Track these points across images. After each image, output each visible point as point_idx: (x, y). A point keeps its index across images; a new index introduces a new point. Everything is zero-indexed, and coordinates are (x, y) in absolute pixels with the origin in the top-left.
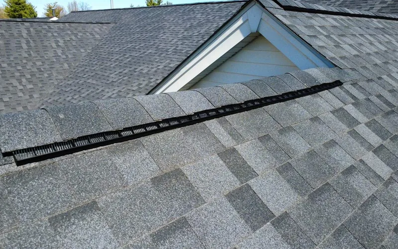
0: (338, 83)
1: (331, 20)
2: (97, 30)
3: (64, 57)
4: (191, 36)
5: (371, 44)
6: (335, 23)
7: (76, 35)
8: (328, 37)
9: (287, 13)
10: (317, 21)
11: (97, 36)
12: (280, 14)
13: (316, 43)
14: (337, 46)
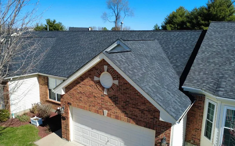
0: (131, 51)
1: (131, 42)
2: (51, 40)
3: (43, 50)
4: (93, 43)
5: (139, 46)
6: (132, 42)
7: (44, 42)
8: (130, 45)
9: (124, 41)
10: (129, 42)
11: (52, 43)
12: (123, 41)
13: (128, 46)
14: (132, 46)
